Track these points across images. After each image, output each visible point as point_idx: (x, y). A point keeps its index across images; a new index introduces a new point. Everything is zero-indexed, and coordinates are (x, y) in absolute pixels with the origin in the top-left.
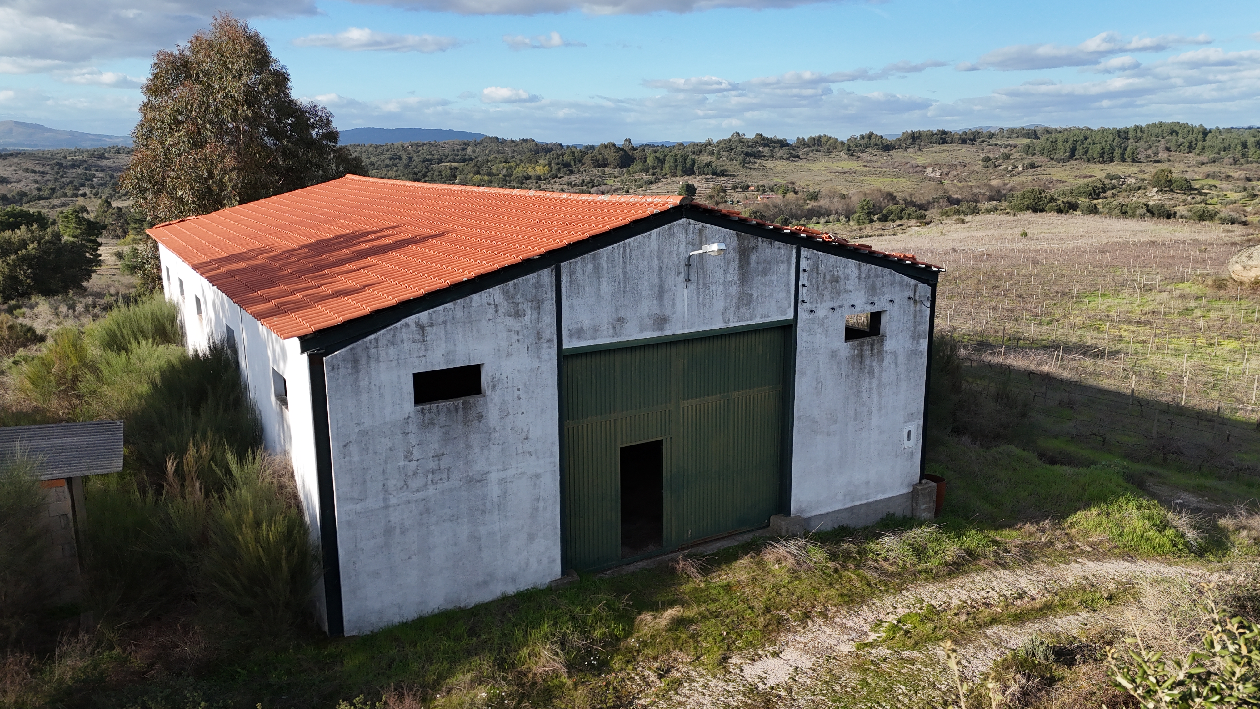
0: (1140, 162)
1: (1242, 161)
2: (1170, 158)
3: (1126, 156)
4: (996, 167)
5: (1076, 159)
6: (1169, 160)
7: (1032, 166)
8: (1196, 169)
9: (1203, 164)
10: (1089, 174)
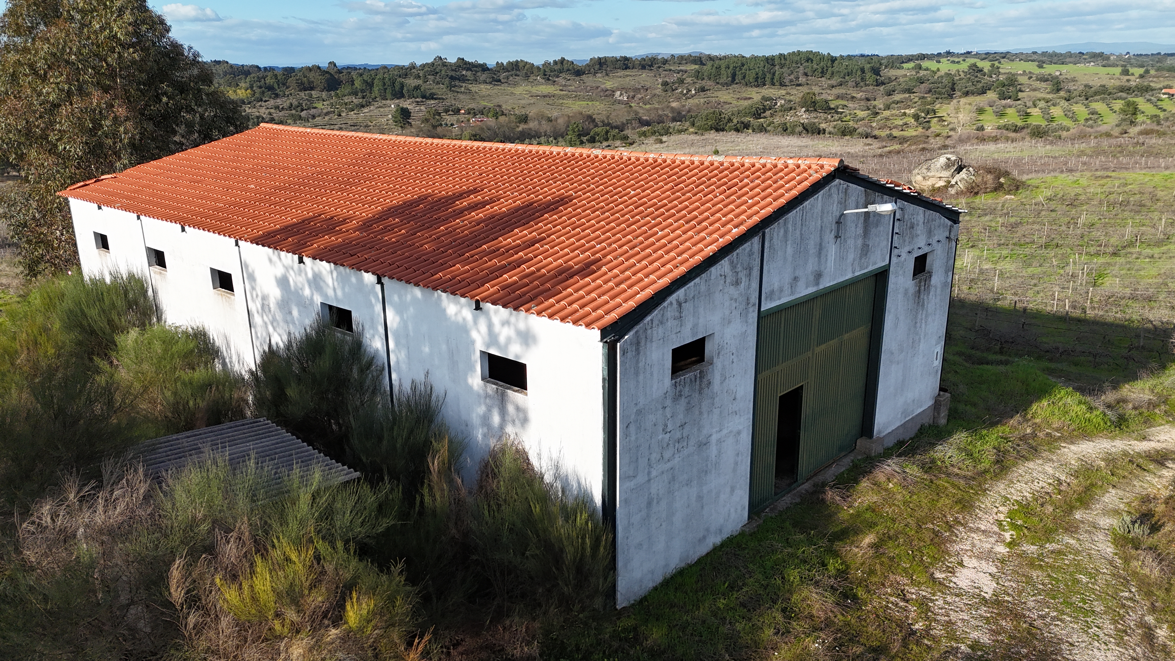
0: (786, 86)
1: (862, 84)
2: (808, 82)
3: (775, 81)
4: (673, 90)
5: (737, 84)
6: (808, 84)
7: (703, 89)
8: (829, 92)
9: (833, 87)
10: (749, 96)
